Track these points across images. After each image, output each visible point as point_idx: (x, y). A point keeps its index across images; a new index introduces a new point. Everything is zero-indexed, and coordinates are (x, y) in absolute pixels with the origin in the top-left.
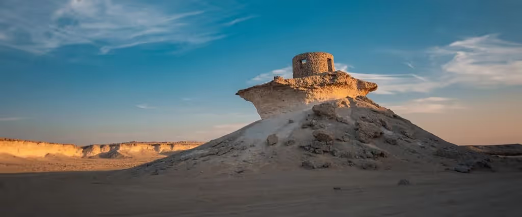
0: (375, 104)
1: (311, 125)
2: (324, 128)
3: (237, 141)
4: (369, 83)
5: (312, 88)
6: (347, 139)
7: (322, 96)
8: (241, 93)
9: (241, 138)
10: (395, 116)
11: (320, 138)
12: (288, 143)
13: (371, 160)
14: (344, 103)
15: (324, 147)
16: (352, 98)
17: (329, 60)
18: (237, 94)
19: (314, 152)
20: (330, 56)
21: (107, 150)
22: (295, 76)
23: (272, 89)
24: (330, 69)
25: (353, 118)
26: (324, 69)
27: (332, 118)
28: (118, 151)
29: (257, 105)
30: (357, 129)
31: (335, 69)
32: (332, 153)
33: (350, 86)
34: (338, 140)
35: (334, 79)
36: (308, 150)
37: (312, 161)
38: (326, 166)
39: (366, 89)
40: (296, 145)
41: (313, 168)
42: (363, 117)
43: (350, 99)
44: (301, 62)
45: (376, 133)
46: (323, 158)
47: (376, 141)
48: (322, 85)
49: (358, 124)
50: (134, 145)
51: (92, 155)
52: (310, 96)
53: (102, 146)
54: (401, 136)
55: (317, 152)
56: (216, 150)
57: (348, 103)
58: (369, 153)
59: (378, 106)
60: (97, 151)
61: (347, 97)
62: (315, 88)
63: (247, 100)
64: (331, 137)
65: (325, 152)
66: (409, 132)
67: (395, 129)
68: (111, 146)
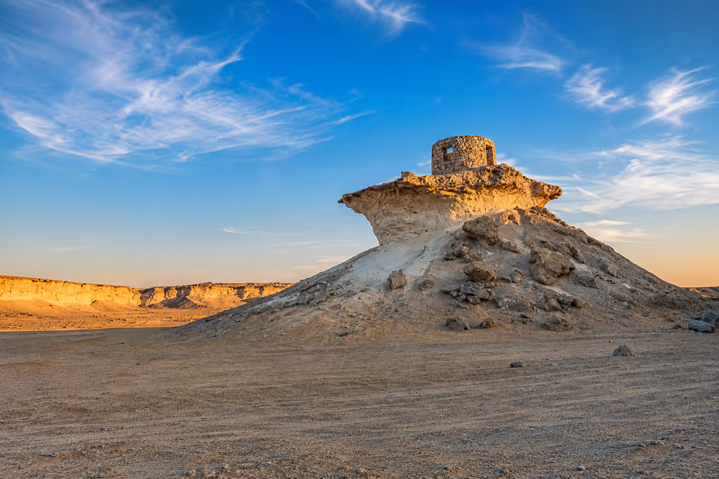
0: (557, 221)
1: (460, 255)
2: (482, 260)
3: (341, 281)
4: (549, 186)
5: (462, 191)
6: (518, 279)
7: (477, 206)
8: (347, 199)
9: (347, 277)
10: (590, 241)
11: (475, 276)
12: (423, 285)
13: (558, 315)
14: (511, 217)
15: (482, 292)
16: (524, 211)
17: (489, 148)
18: (341, 201)
19: (467, 301)
20: (489, 141)
21: (173, 295)
22: (434, 173)
23: (398, 193)
24: (491, 163)
25: (527, 245)
26: (481, 161)
27: (494, 243)
28: (188, 297)
29: (373, 219)
30: (534, 262)
31: (497, 163)
32: (495, 303)
33: (521, 191)
34: (503, 279)
35: (496, 178)
36: (454, 297)
37: (463, 316)
38: (486, 325)
39: (545, 196)
40: (436, 290)
41: (466, 329)
42: (543, 242)
43: (521, 212)
44: (445, 149)
45: (563, 268)
46: (482, 313)
47: (563, 281)
48: (477, 187)
49: (534, 253)
50: (210, 288)
51: (153, 302)
52: (458, 205)
53: (167, 290)
54: (602, 273)
55: (471, 300)
56: (308, 296)
57: (518, 218)
58: (554, 303)
59: (563, 224)
60: (159, 298)
61: (516, 208)
62: (466, 192)
63: (357, 211)
64: (493, 274)
65: (483, 300)
66: (612, 267)
67: (590, 261)
68: (178, 289)
